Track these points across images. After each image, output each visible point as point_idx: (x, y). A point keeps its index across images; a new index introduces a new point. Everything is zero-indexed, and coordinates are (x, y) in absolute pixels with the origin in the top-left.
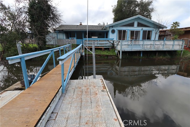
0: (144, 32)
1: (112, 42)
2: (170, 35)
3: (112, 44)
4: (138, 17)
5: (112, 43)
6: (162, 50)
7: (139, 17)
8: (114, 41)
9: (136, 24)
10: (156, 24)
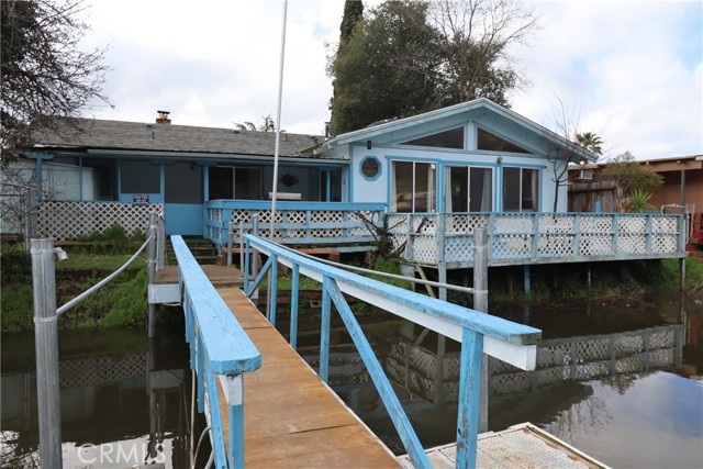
0: (510, 174)
1: (377, 221)
2: (613, 190)
3: (380, 231)
4: (480, 105)
5: (380, 225)
6: (610, 259)
7: (486, 105)
8: (386, 217)
9: (470, 138)
10: (557, 141)
